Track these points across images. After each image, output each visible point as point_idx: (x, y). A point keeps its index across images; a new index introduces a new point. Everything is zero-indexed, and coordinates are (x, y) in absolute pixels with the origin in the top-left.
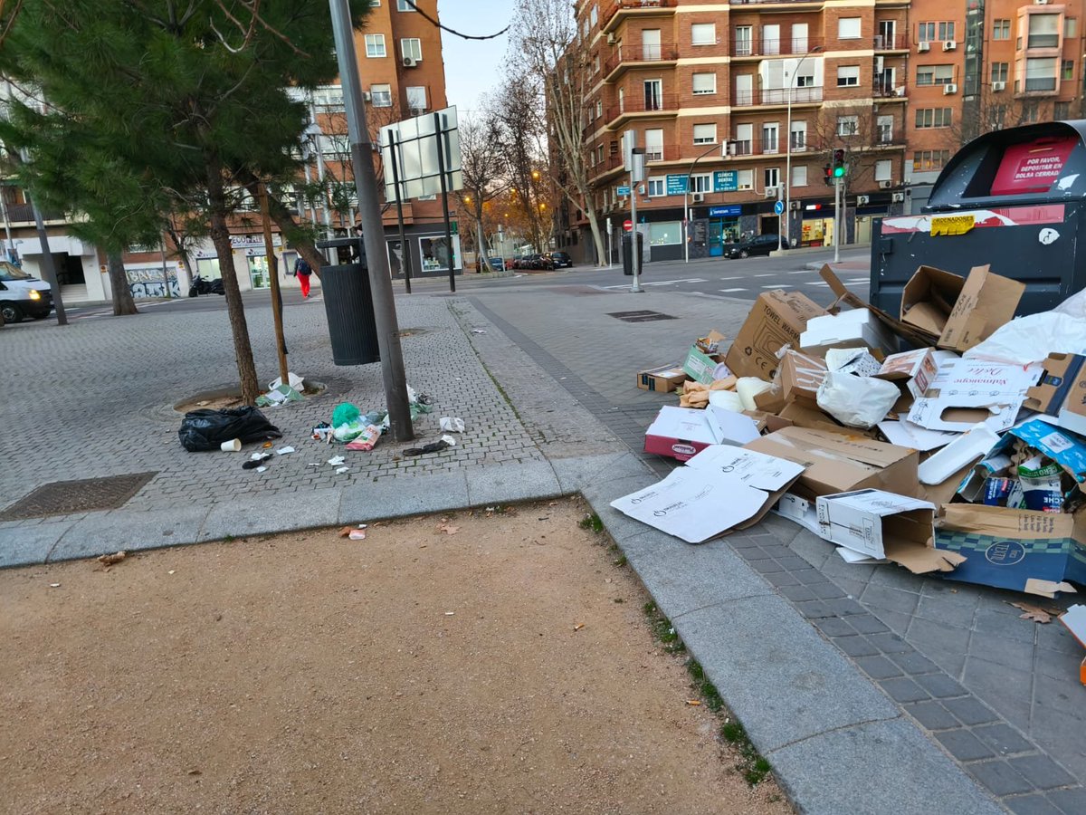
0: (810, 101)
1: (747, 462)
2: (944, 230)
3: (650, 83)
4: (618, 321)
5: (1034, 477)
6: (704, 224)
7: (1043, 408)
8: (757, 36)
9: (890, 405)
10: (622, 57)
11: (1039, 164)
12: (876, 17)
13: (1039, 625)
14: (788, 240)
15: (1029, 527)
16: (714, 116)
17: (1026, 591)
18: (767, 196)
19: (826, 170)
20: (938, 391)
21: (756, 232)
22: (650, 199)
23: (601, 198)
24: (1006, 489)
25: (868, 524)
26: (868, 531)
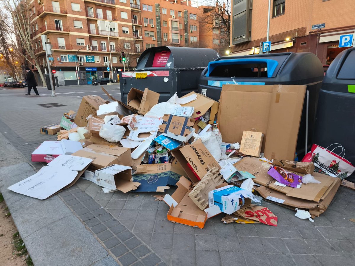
0: (115, 36)
1: (73, 160)
2: (139, 77)
3: (57, 21)
4: (42, 107)
5: (161, 153)
6: (84, 73)
7: (163, 131)
8: (95, 11)
9: (123, 134)
10: (45, 9)
11: (163, 59)
12: (131, 13)
13: (160, 202)
14: (113, 80)
15: (160, 169)
16: (83, 36)
17: (157, 191)
18: (105, 65)
19: (120, 58)
20: (137, 128)
21: (102, 77)
22: (62, 63)
23: (42, 61)
24: (154, 158)
25: (110, 178)
26: (110, 180)
